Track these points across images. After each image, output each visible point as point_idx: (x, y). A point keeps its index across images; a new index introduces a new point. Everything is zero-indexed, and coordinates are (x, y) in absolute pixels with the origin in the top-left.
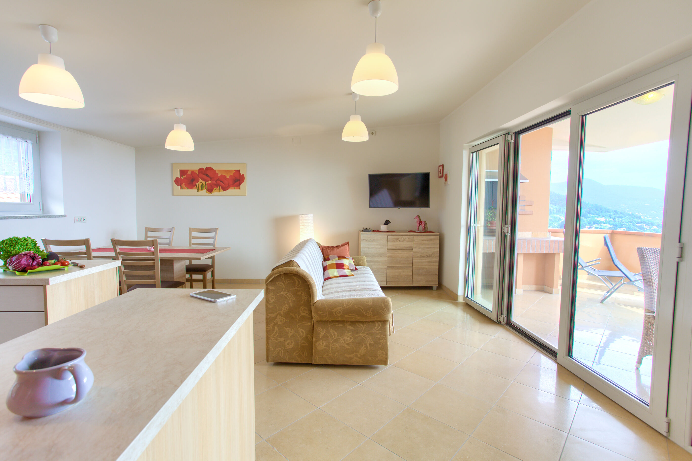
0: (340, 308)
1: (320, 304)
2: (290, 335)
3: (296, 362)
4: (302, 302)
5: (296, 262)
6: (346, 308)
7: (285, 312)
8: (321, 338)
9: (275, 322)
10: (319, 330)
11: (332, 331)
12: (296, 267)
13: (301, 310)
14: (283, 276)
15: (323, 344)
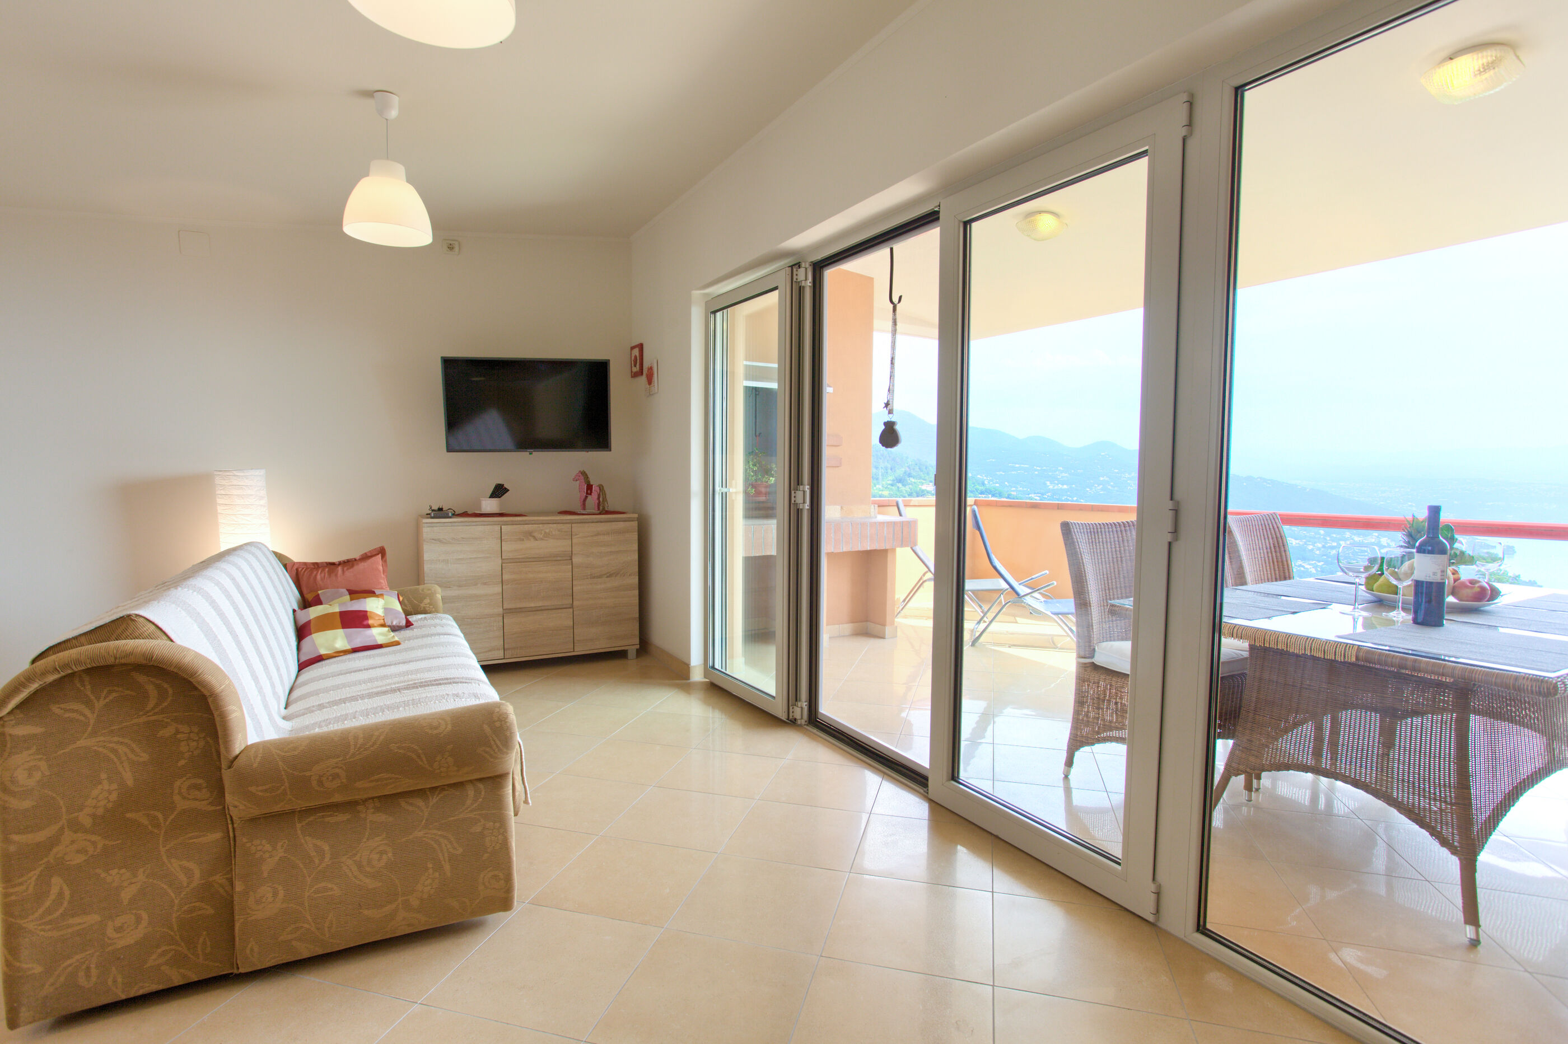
0: (335, 760)
1: (258, 759)
2: (126, 895)
4: (182, 762)
5: (150, 622)
6: (358, 757)
7: (100, 811)
8: (265, 875)
9: (48, 861)
10: (259, 848)
11: (309, 843)
12: (150, 637)
13: (176, 791)
14: (87, 679)
15: (275, 894)
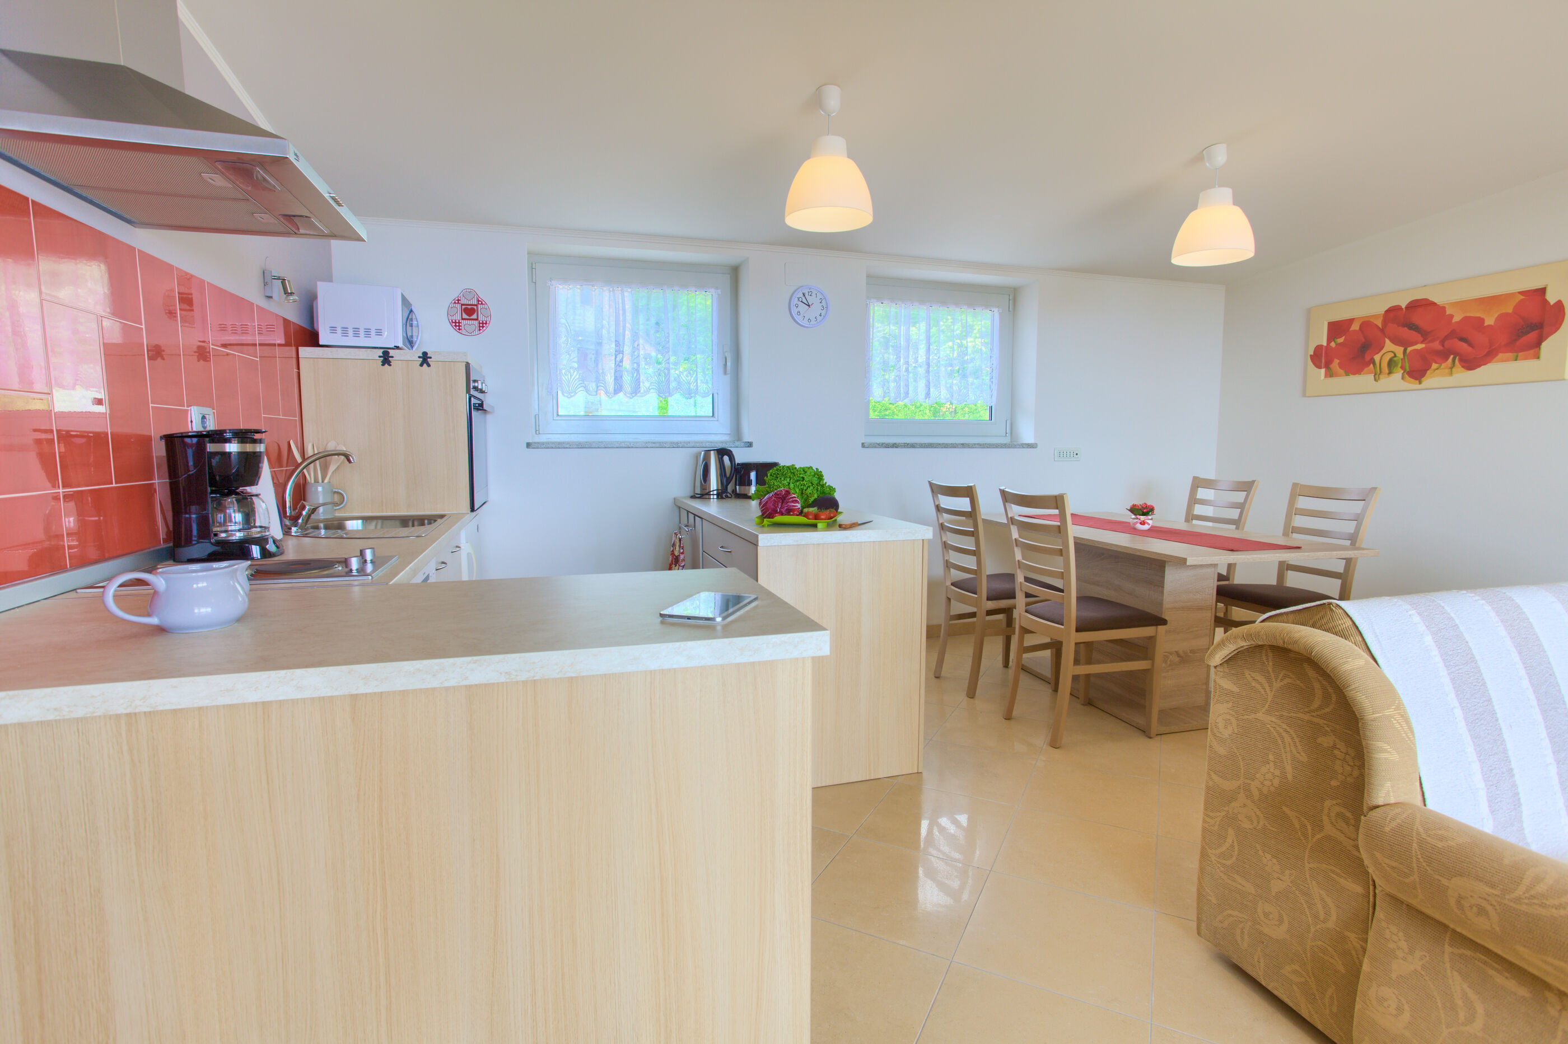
0: (1488, 889)
1: (1394, 824)
2: (1277, 886)
3: (1291, 1004)
4: (1334, 783)
5: (1349, 616)
6: (1524, 908)
7: (1265, 790)
8: (1394, 976)
9: (1228, 811)
10: (1395, 938)
11: (1457, 984)
12: (1342, 634)
13: (1326, 811)
15: (1400, 1010)
